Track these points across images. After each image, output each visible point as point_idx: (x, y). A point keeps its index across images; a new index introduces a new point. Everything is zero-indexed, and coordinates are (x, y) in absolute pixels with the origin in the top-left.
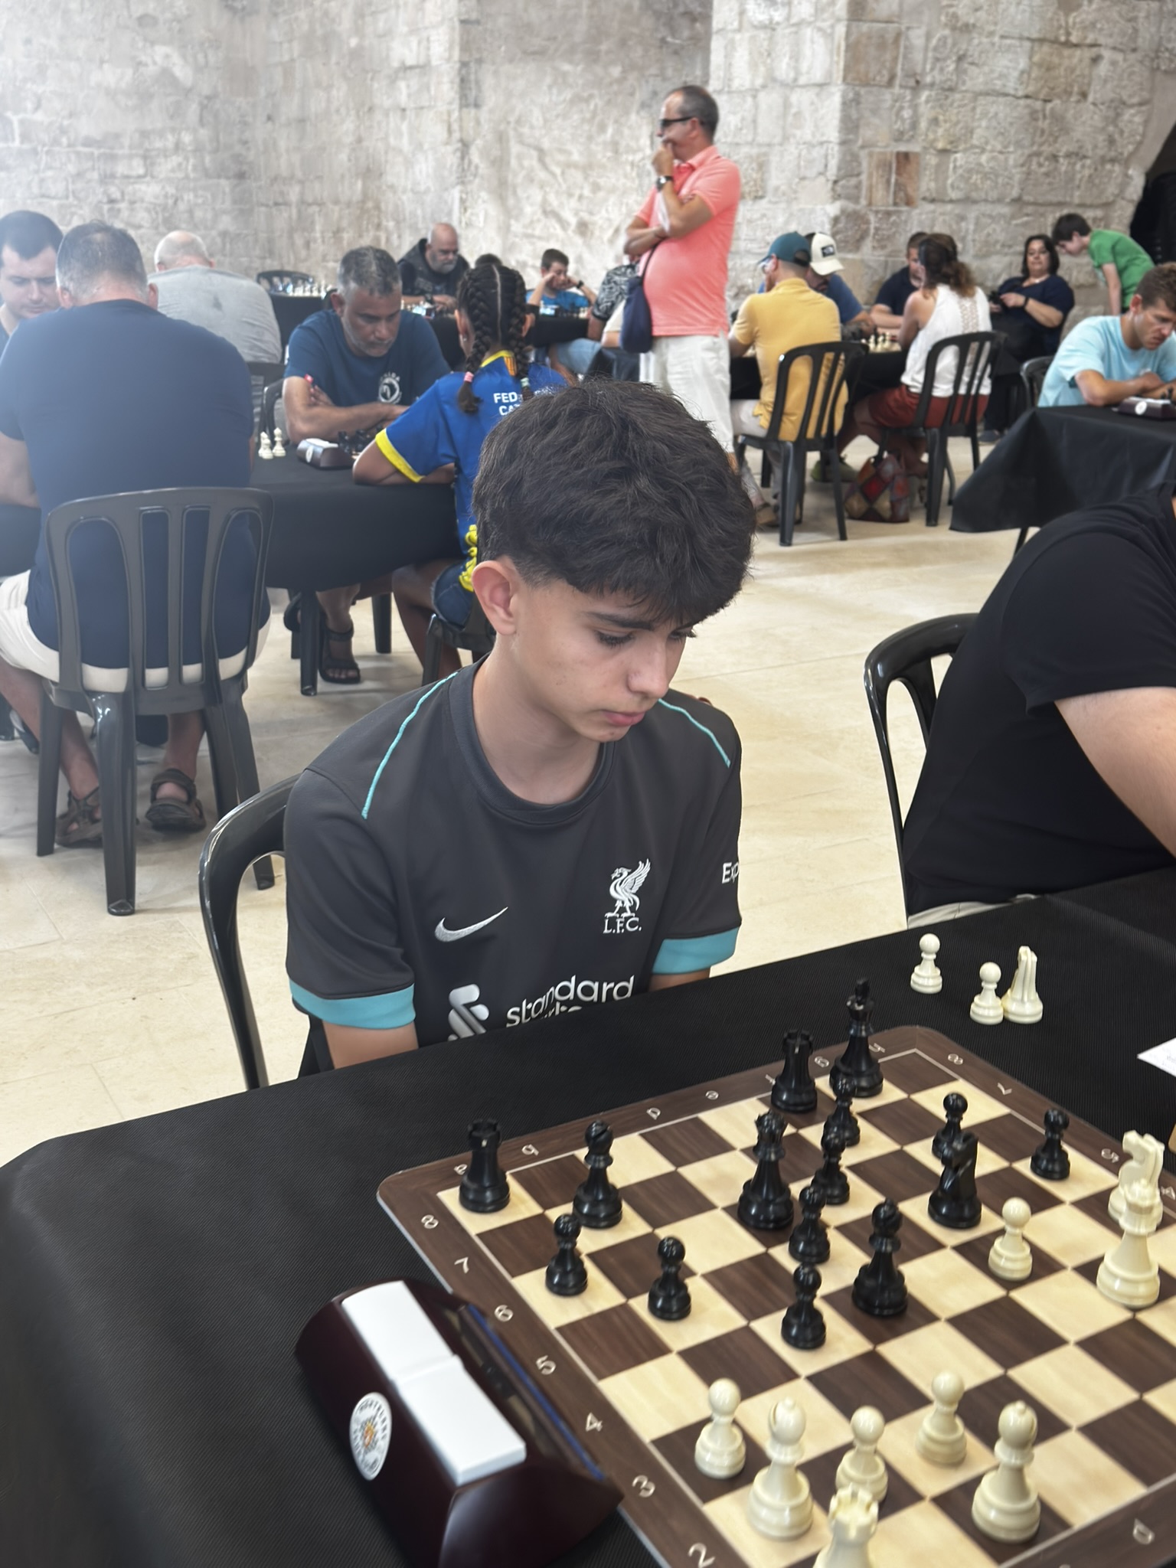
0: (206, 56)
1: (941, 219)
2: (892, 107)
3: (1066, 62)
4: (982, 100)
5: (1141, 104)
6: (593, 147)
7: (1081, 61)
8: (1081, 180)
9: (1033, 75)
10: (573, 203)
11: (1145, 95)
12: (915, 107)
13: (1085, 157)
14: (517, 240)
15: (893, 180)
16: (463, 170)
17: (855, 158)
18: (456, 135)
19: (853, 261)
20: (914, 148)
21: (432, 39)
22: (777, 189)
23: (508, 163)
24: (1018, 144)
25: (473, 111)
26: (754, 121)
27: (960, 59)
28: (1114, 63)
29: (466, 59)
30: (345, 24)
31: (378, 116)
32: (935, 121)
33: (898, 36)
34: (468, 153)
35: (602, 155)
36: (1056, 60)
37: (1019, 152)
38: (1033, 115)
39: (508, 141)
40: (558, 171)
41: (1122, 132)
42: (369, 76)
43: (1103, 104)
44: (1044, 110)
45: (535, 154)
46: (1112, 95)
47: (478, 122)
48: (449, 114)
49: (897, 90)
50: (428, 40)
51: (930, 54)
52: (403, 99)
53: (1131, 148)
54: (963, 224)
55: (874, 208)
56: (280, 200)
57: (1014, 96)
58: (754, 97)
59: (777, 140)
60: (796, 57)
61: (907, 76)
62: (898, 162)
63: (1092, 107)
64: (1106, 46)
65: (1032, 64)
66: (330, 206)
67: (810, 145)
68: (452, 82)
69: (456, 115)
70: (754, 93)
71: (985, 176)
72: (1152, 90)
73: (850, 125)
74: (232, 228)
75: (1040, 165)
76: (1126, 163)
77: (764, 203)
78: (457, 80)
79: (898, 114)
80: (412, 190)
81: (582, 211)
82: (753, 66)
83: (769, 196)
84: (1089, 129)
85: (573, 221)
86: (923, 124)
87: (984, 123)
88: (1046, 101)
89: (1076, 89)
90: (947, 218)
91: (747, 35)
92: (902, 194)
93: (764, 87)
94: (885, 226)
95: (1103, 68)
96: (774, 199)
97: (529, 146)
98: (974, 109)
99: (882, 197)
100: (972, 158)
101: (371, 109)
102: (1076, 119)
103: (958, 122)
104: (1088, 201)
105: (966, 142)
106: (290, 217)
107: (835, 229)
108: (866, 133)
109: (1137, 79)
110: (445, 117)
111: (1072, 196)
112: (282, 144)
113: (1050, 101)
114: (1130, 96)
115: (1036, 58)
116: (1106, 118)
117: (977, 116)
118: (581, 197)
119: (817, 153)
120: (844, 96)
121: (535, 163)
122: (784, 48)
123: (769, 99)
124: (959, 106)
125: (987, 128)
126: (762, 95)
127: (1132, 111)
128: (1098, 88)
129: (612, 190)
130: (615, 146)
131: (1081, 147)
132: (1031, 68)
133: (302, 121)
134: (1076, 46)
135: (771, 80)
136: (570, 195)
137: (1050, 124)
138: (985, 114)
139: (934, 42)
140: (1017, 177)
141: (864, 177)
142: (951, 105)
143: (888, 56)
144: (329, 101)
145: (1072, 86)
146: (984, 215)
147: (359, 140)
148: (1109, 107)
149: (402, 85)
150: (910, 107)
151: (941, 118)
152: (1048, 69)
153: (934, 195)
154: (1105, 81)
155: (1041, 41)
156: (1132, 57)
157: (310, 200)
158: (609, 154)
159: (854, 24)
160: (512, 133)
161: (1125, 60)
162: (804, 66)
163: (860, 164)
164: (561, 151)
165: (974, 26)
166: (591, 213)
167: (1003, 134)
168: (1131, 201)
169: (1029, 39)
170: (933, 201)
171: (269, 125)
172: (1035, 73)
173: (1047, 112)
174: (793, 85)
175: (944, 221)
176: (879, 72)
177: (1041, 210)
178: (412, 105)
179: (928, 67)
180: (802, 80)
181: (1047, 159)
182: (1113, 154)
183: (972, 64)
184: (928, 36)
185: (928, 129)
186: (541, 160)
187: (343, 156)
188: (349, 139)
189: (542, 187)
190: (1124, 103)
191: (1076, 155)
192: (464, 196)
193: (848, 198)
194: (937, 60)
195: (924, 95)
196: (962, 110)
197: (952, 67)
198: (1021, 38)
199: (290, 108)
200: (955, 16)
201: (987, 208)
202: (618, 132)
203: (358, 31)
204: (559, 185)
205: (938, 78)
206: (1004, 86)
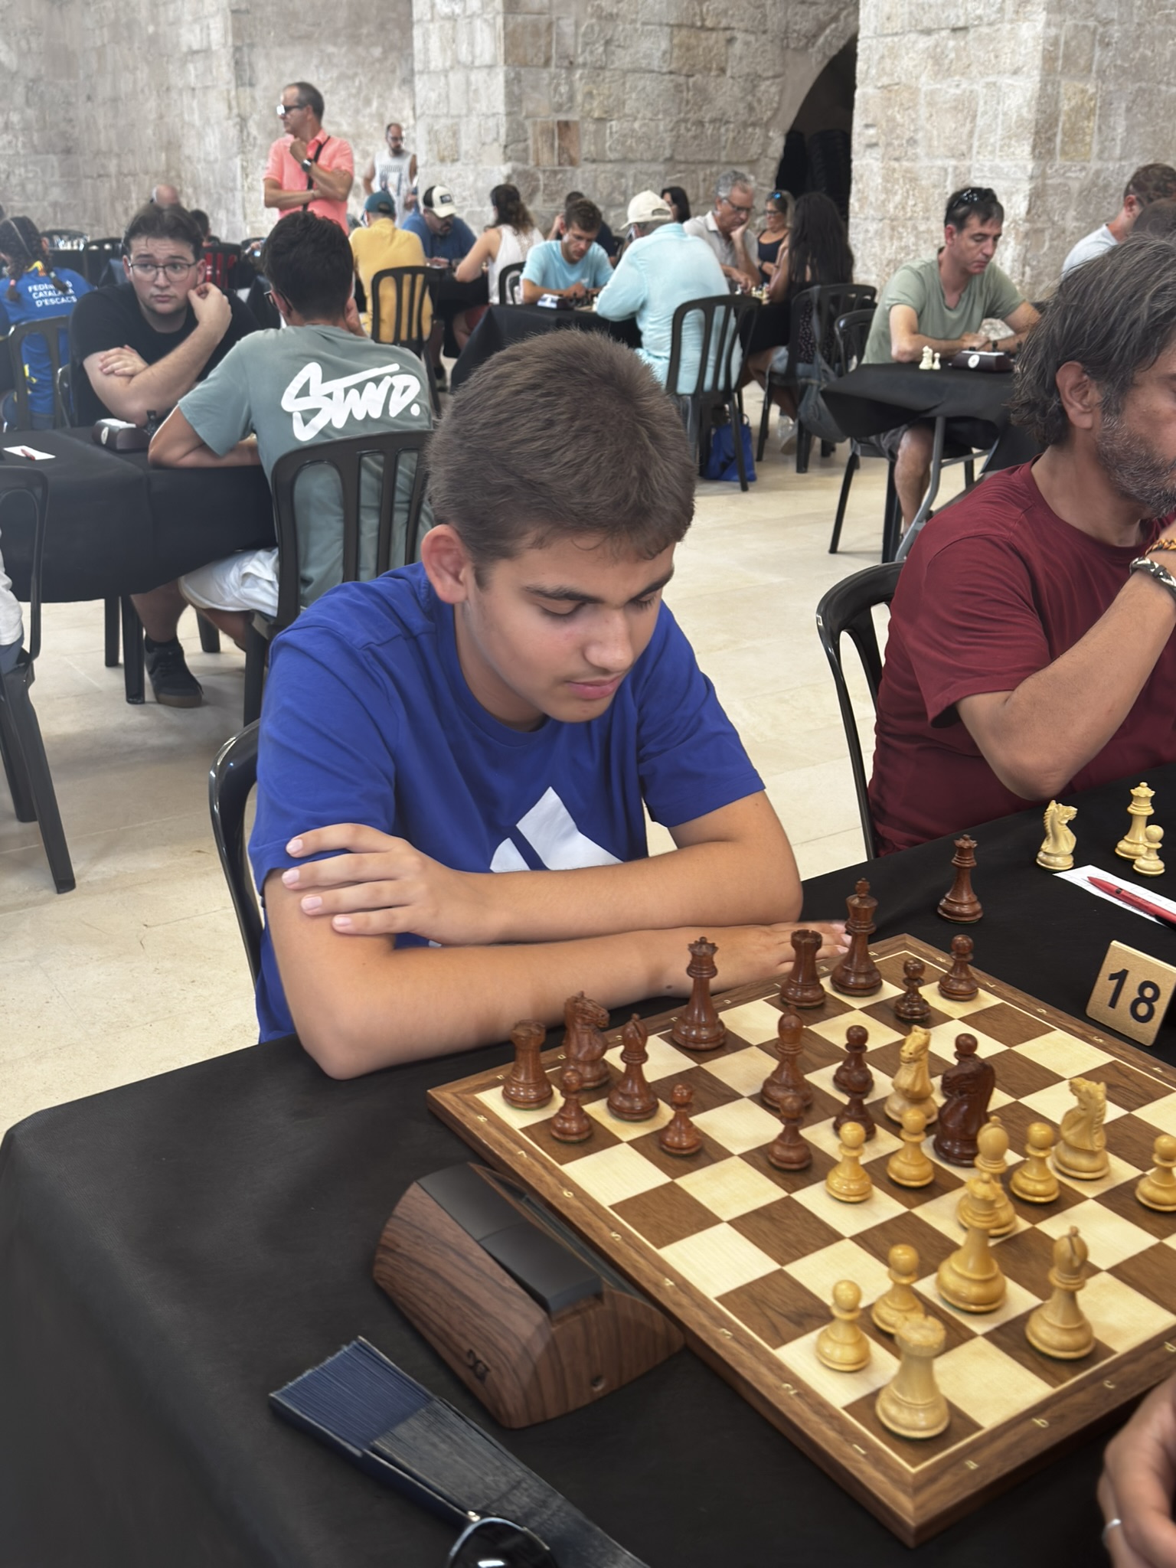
0: (28, 42)
1: (603, 176)
2: (549, 84)
3: (704, 44)
4: (630, 78)
5: (775, 77)
6: (361, 119)
7: (717, 42)
8: (726, 141)
9: (675, 55)
11: (778, 69)
12: (571, 84)
13: (727, 122)
15: (556, 144)
16: (243, 141)
17: (521, 126)
18: (235, 111)
20: (574, 117)
21: (211, 26)
22: (467, 153)
24: (666, 112)
25: (248, 89)
26: (447, 97)
27: (608, 43)
28: (747, 44)
29: (239, 44)
30: (143, 14)
31: (174, 95)
32: (590, 95)
33: (550, 25)
34: (246, 126)
36: (693, 41)
37: (668, 119)
38: (678, 88)
41: (759, 101)
42: (165, 59)
43: (740, 77)
44: (687, 84)
46: (747, 70)
47: (253, 99)
48: (228, 91)
49: (553, 69)
50: (208, 27)
51: (580, 40)
52: (192, 80)
53: (769, 113)
54: (623, 180)
55: (542, 168)
56: (102, 172)
57: (659, 72)
58: (446, 76)
59: (464, 112)
60: (472, 44)
61: (561, 58)
62: (560, 129)
63: (731, 81)
64: (739, 29)
65: (672, 47)
66: (142, 175)
67: (487, 117)
68: (229, 65)
69: (233, 93)
70: (445, 73)
71: (639, 140)
72: (784, 64)
73: (514, 100)
74: (62, 200)
75: (688, 130)
76: (767, 126)
77: (459, 165)
78: (232, 64)
79: (556, 90)
80: (205, 160)
82: (443, 50)
83: (463, 160)
84: (729, 99)
86: (579, 98)
87: (634, 95)
88: (688, 76)
89: (714, 66)
90: (608, 175)
91: (437, 25)
92: (565, 156)
93: (452, 68)
94: (553, 183)
95: (738, 48)
96: (466, 161)
98: (624, 84)
99: (548, 159)
100: (625, 125)
101: (168, 89)
102: (717, 91)
103: (610, 96)
104: (735, 159)
105: (618, 111)
106: (111, 187)
108: (529, 106)
109: (769, 56)
110: (225, 94)
111: (719, 155)
112: (101, 122)
113: (692, 76)
114: (764, 70)
115: (676, 41)
116: (744, 89)
117: (627, 90)
119: (491, 122)
120: (506, 75)
122: (463, 37)
123: (456, 78)
124: (610, 82)
125: (637, 100)
126: (451, 75)
127: (768, 83)
128: (735, 64)
131: (724, 114)
132: (672, 49)
133: (115, 100)
134: (712, 29)
135: (457, 63)
137: (694, 95)
138: (633, 88)
139: (583, 29)
140: (668, 140)
141: (530, 142)
142: (603, 80)
143: (542, 42)
144: (135, 82)
145: (710, 62)
146: (641, 172)
147: (161, 117)
148: (746, 80)
149: (191, 67)
150: (566, 83)
151: (595, 92)
152: (688, 49)
153: (595, 156)
154: (741, 58)
155: (680, 26)
156: (764, 37)
157: (126, 171)
159: (510, 16)
161: (757, 40)
162: (478, 51)
163: (526, 132)
165: (617, 15)
167: (652, 105)
168: (774, 159)
169: (668, 25)
170: (594, 161)
171: (89, 104)
172: (676, 53)
173: (691, 84)
174: (470, 67)
175: (606, 178)
176: (536, 55)
177: (692, 167)
178: (199, 85)
179: (579, 51)
180: (477, 63)
181: (694, 124)
182: (752, 119)
183: (619, 46)
184: (577, 25)
185: (584, 102)
187: (150, 131)
188: (153, 116)
190: (760, 76)
191: (720, 121)
192: (245, 164)
193: (518, 160)
194: (586, 44)
195: (578, 74)
196: (613, 85)
197: (601, 50)
198: (661, 24)
199: (104, 90)
200: (599, 7)
201: (645, 167)
203: (154, 19)
205: (589, 59)
206: (649, 64)
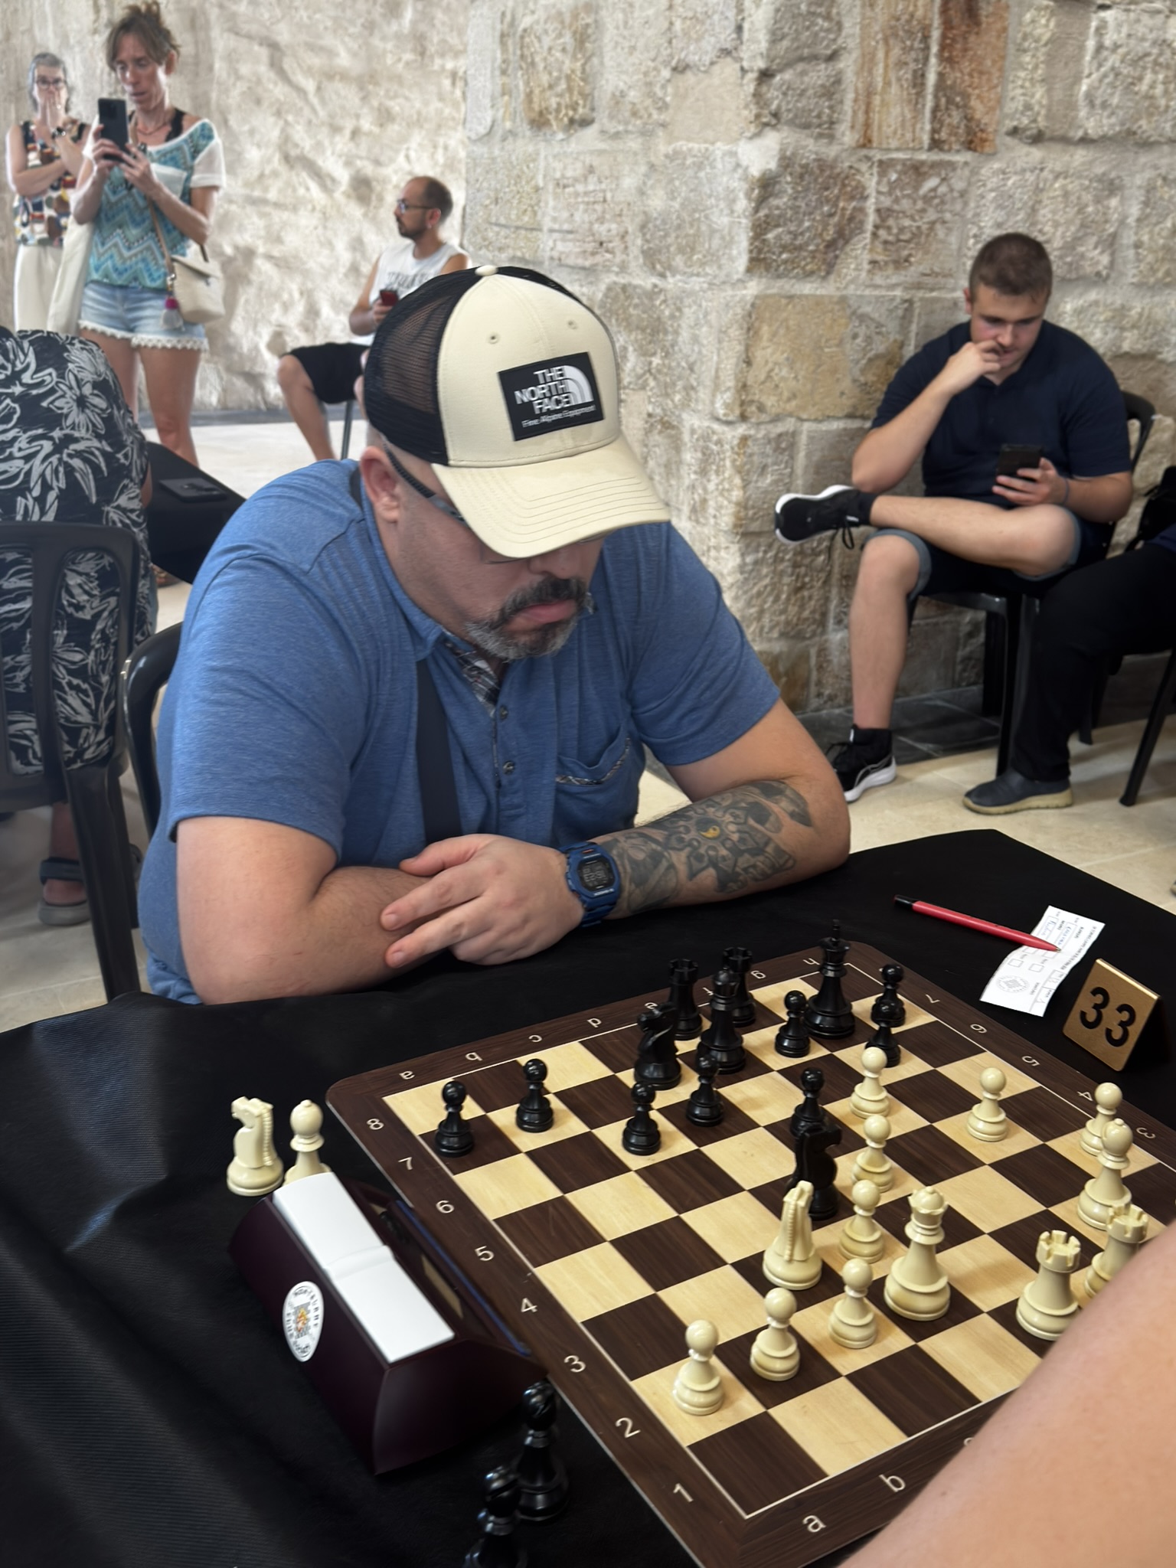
6: (376, 41)
10: (342, 142)
14: (233, 208)
15: (931, 78)
19: (818, 301)
22: (618, 98)
23: (211, 68)
35: (396, 58)
39: (207, 27)
40: (310, 85)
45: (263, 53)
54: (1114, 202)
55: (878, 156)
62: (948, 23)
81: (361, 158)
83: (602, 120)
85: (343, 176)
90: (1073, 186)
92: (956, 117)
94: (905, 204)
96: (613, 127)
97: (249, 37)
99: (901, 125)
107: (762, 213)
118: (355, 133)
121: (263, 69)
129: (418, 122)
130: (419, 43)
136: (335, 129)
141: (848, 64)
153: (1042, 123)
158: (408, 56)
160: (214, 13)
163: (837, 25)
164: (312, 47)
166: (377, 163)
170: (1038, 139)
175: (1066, 194)
186: (275, 64)
189: (278, 114)
193: (802, 123)
202: (425, 16)
204: (314, 111)
